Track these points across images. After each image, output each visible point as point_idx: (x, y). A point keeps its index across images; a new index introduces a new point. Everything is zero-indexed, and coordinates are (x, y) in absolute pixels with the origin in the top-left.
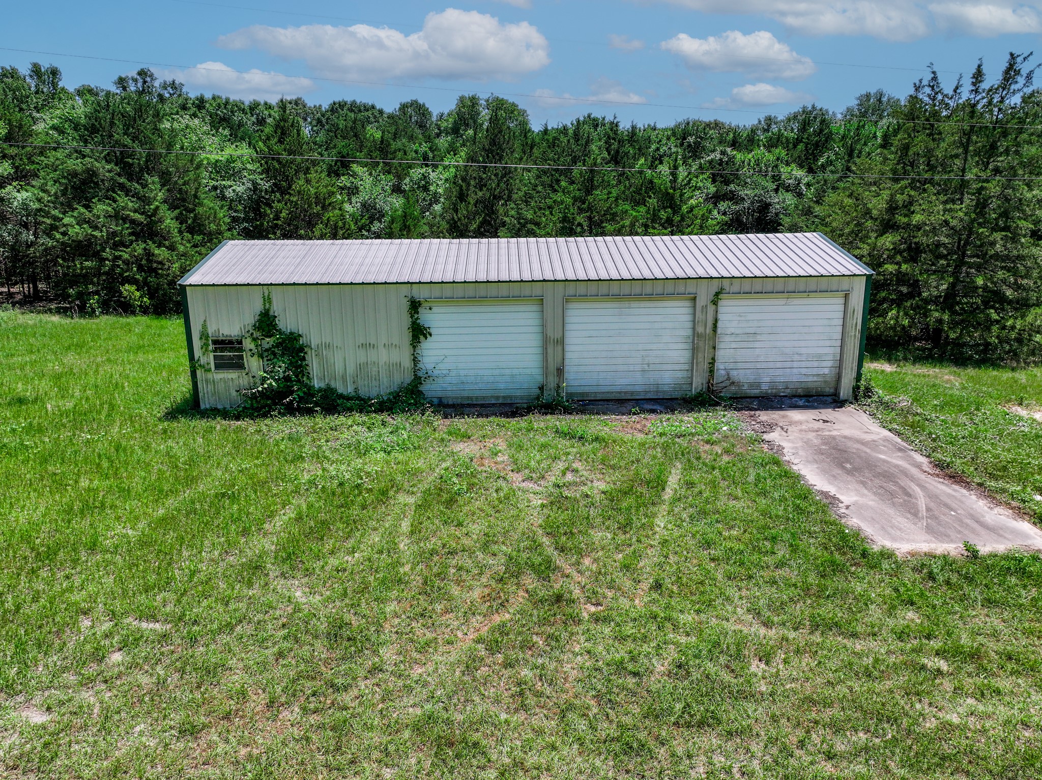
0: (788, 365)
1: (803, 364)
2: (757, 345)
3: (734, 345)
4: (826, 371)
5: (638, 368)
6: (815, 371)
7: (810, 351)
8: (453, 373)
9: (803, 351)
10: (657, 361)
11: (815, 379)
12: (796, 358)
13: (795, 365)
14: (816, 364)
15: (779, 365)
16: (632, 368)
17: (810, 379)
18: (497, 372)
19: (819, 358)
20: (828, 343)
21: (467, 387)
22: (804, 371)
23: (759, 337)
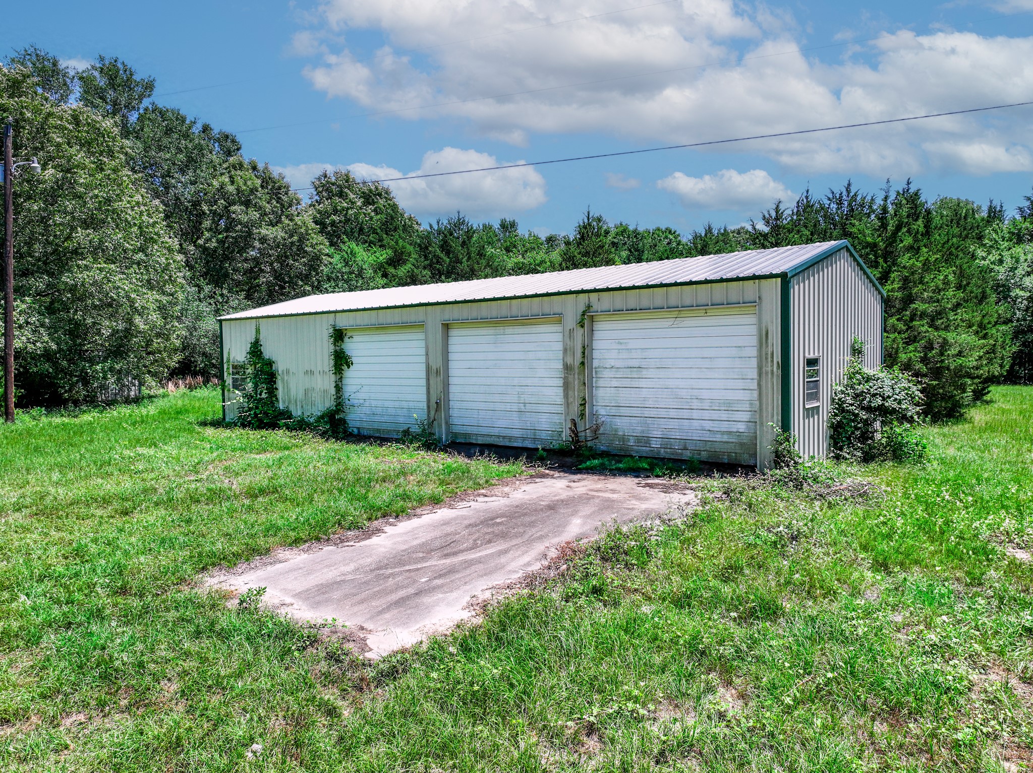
0: (685, 414)
1: (706, 415)
2: (642, 383)
3: (615, 383)
4: (742, 427)
5: (515, 407)
6: (724, 427)
7: (716, 395)
8: (367, 404)
9: (705, 394)
10: (533, 400)
11: (725, 438)
12: (696, 404)
13: (695, 414)
14: (724, 416)
15: (673, 413)
16: (508, 407)
17: (718, 438)
18: (397, 404)
19: (729, 406)
20: (740, 384)
21: (377, 418)
22: (708, 425)
23: (645, 373)
